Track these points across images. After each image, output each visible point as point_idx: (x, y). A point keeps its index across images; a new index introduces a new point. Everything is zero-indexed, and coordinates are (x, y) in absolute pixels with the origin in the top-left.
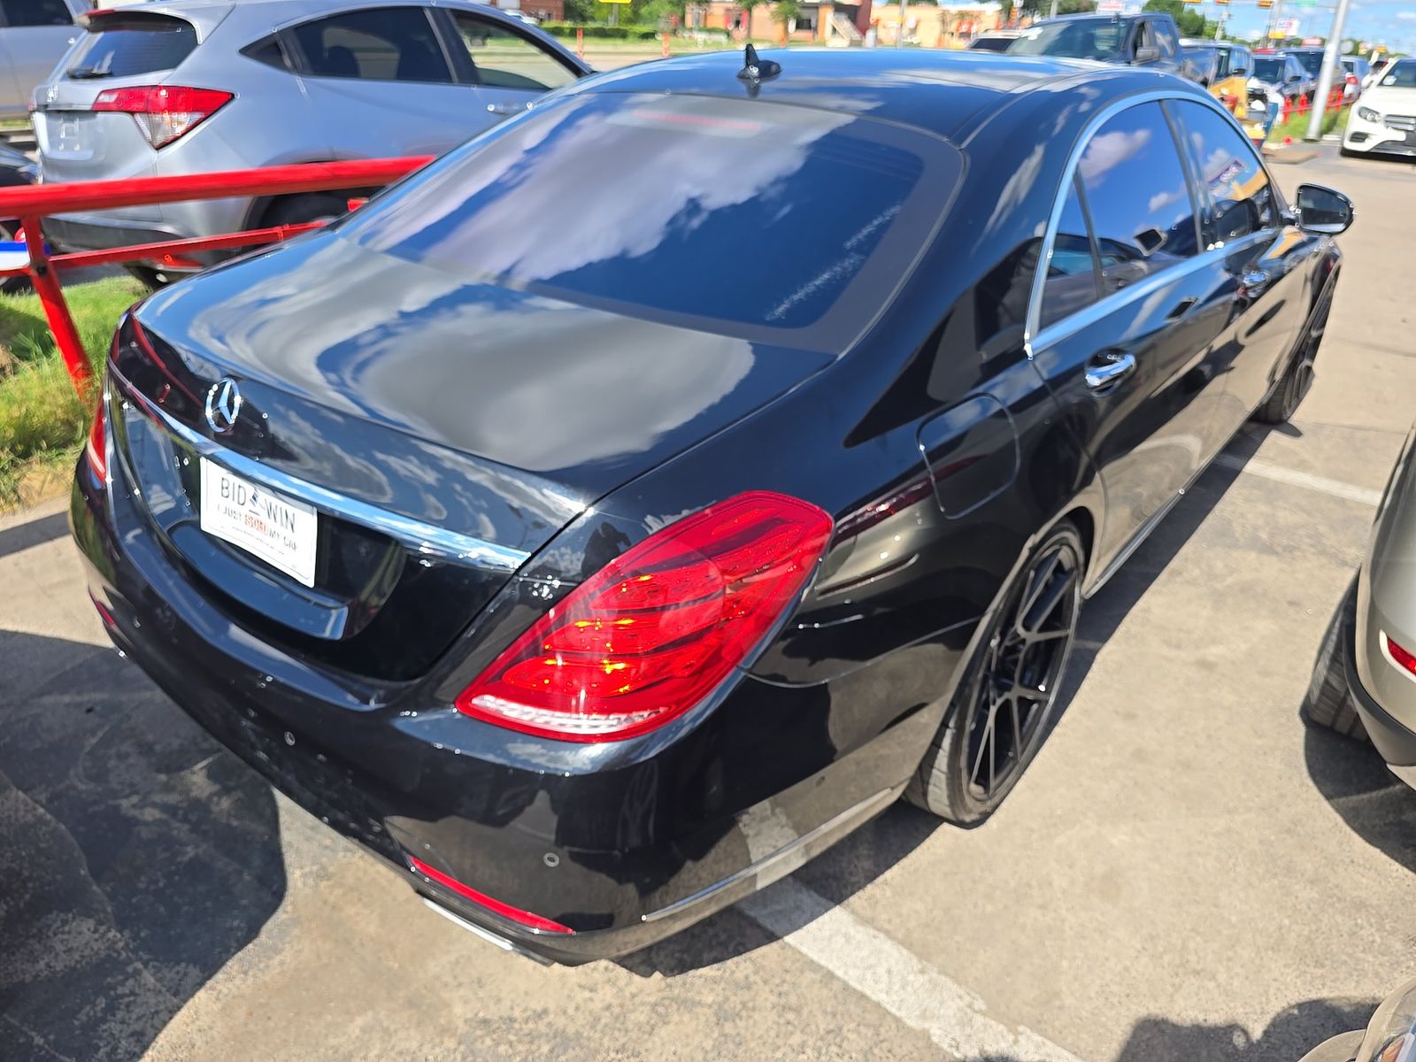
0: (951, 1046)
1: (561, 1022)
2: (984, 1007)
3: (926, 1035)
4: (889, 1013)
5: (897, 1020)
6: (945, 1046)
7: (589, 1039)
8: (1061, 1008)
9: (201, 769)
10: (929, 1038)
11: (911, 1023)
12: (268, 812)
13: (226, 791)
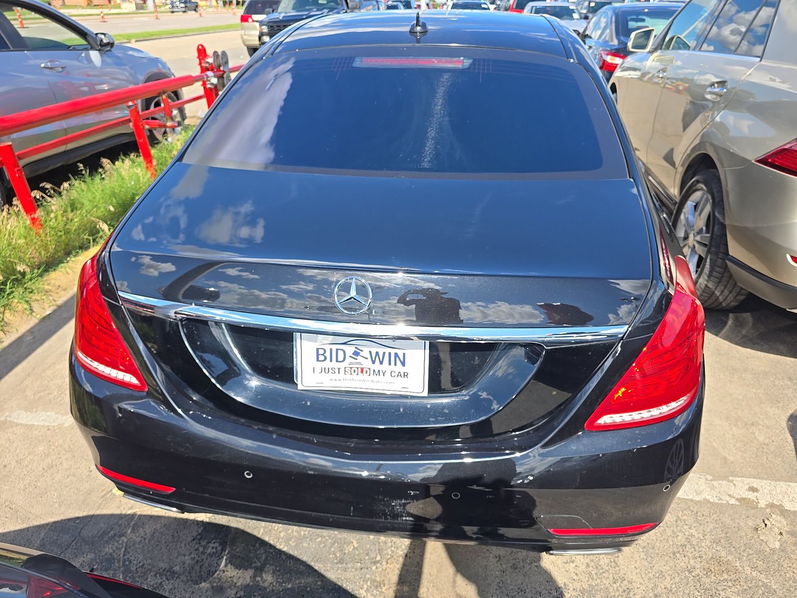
0: (719, 500)
1: (577, 585)
2: (711, 477)
3: (707, 501)
4: (687, 499)
5: (692, 500)
6: (717, 501)
7: (597, 585)
8: (732, 462)
9: (226, 566)
10: (709, 501)
11: (697, 498)
12: (302, 568)
13: (260, 570)
